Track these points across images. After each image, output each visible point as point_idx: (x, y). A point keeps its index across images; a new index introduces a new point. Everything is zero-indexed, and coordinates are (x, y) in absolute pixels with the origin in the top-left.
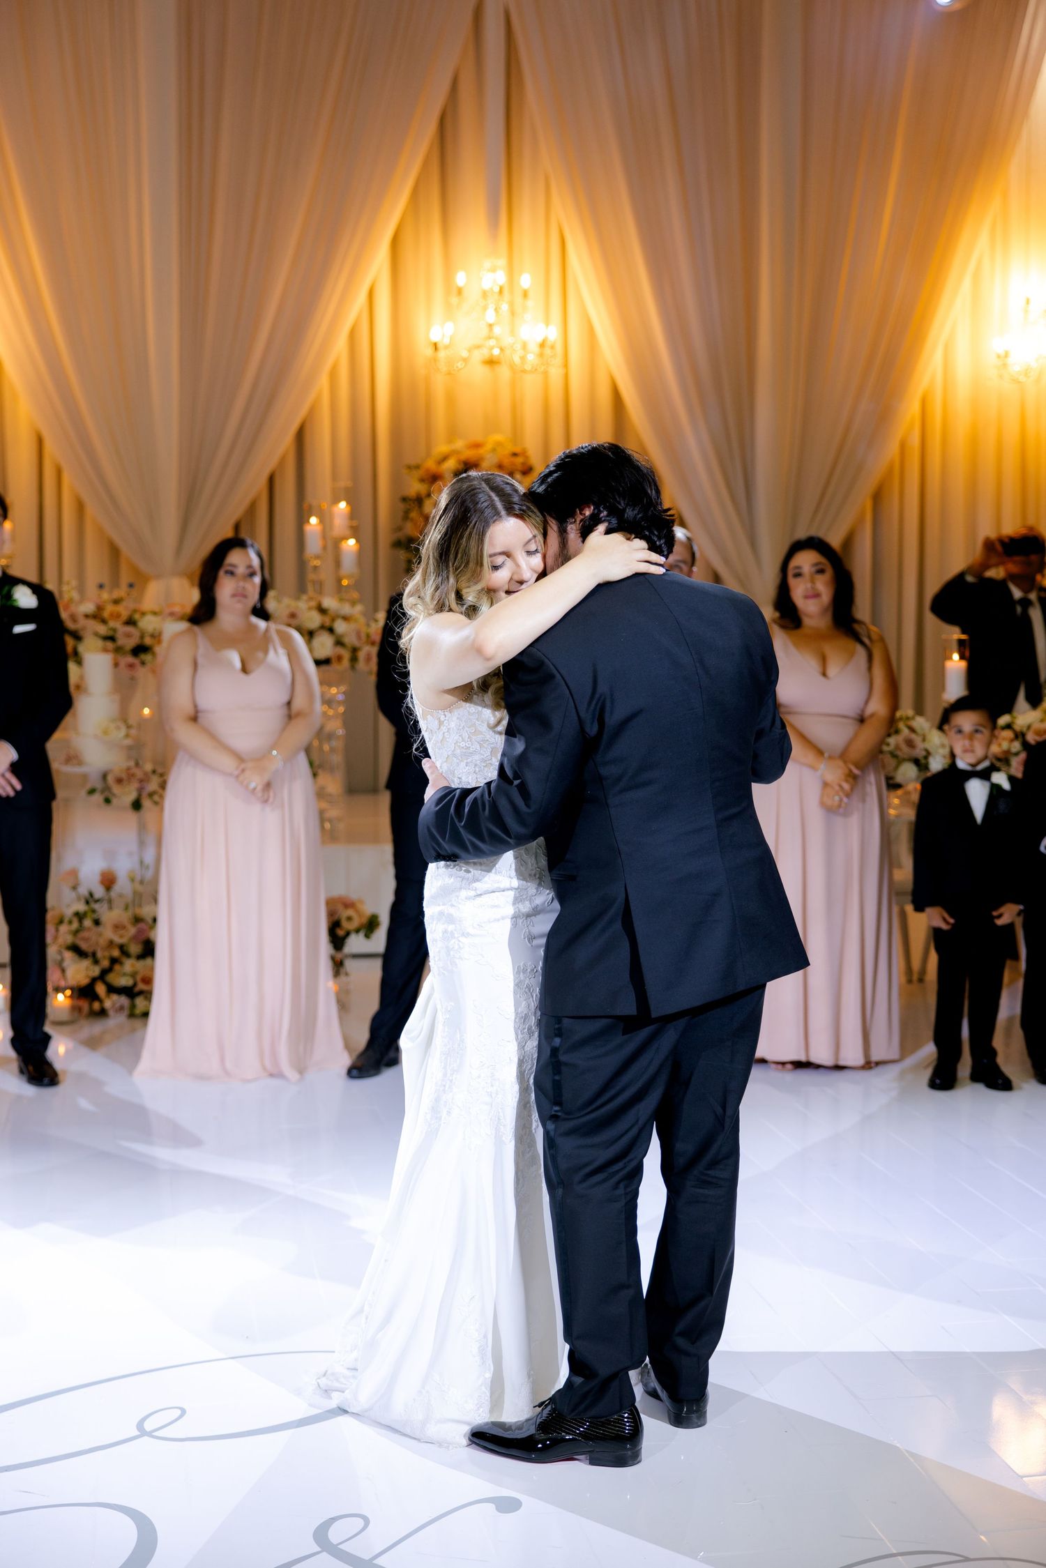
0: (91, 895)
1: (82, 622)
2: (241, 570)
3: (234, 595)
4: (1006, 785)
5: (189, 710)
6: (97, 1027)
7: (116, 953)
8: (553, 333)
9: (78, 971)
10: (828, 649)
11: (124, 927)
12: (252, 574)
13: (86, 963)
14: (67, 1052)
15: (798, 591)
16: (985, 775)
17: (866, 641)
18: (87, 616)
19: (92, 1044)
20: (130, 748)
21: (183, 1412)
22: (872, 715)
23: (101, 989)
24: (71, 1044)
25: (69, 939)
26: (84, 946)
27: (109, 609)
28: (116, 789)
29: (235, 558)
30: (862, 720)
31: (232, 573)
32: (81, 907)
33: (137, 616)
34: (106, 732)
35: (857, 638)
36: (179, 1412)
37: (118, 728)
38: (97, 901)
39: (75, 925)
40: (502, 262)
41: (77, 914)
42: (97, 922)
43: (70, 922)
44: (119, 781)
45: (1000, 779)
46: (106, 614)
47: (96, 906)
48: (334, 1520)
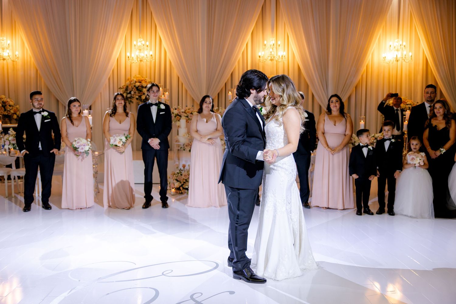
0: (181, 169)
1: (181, 113)
2: (208, 102)
3: (206, 107)
4: (372, 149)
5: (196, 130)
6: (181, 196)
7: (185, 181)
8: (285, 54)
9: (177, 185)
10: (336, 119)
11: (186, 176)
12: (210, 103)
13: (179, 183)
14: (174, 201)
15: (332, 106)
16: (367, 146)
17: (346, 117)
18: (182, 112)
19: (179, 200)
20: (189, 140)
21: (172, 271)
22: (347, 135)
23: (181, 188)
24: (175, 200)
25: (176, 178)
26: (178, 180)
27: (188, 110)
28: (186, 148)
29: (207, 99)
30: (345, 135)
31: (206, 102)
32: (178, 171)
33: (193, 112)
34: (184, 136)
35: (344, 116)
36: (171, 271)
37: (186, 135)
38: (182, 170)
39: (177, 175)
40: (275, 39)
41: (177, 173)
42: (181, 175)
43: (176, 174)
44: (186, 146)
45: (370, 147)
46: (186, 112)
47: (181, 171)
48: (195, 293)
